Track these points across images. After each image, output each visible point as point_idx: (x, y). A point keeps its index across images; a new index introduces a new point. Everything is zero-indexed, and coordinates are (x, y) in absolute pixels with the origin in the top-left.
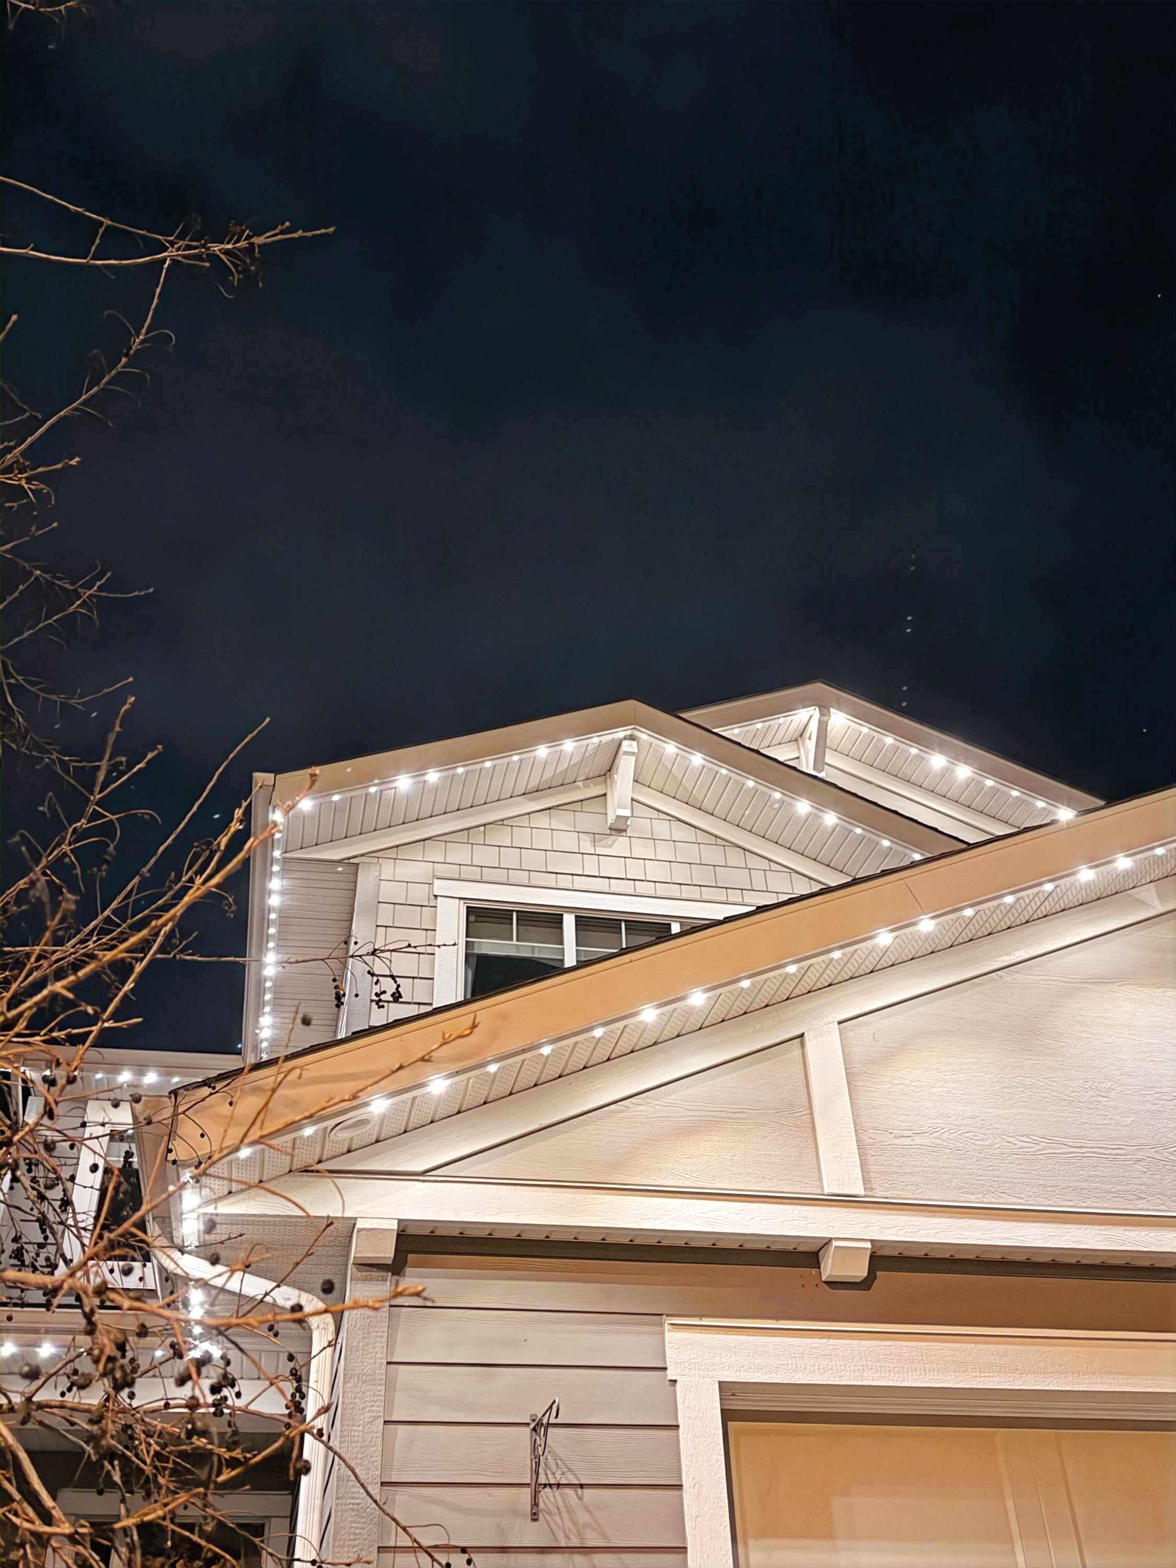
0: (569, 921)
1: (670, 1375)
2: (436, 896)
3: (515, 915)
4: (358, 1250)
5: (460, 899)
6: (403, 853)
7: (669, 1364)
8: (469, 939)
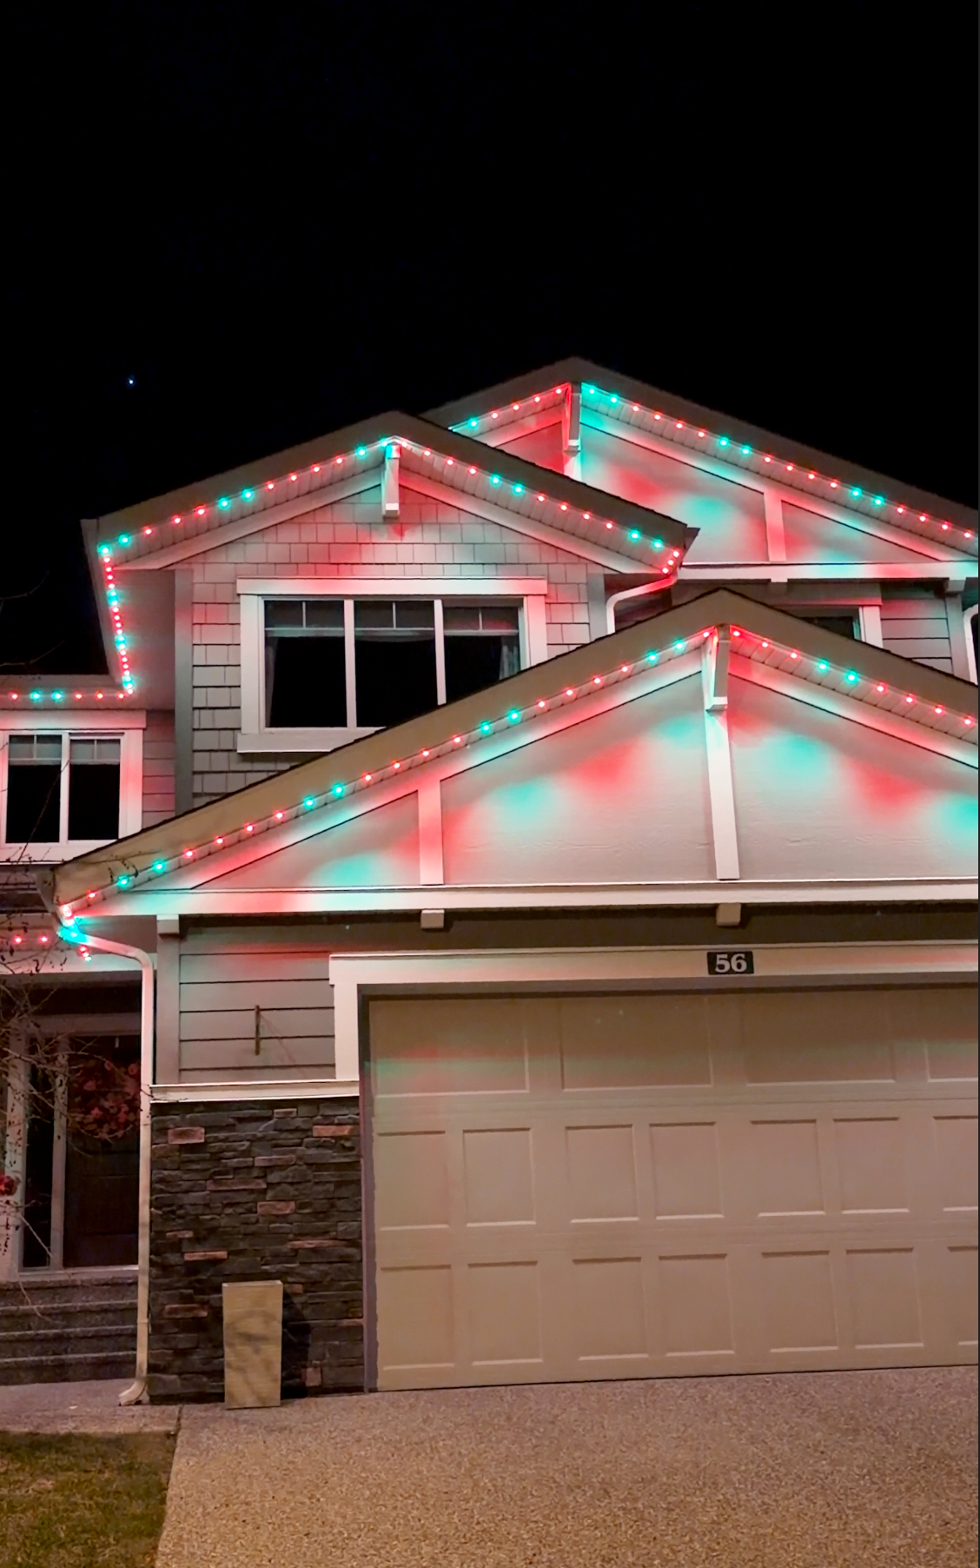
0: (349, 606)
1: (331, 982)
2: (239, 595)
3: (304, 604)
4: (161, 929)
5: (258, 595)
6: (211, 557)
7: (331, 976)
8: (268, 629)
